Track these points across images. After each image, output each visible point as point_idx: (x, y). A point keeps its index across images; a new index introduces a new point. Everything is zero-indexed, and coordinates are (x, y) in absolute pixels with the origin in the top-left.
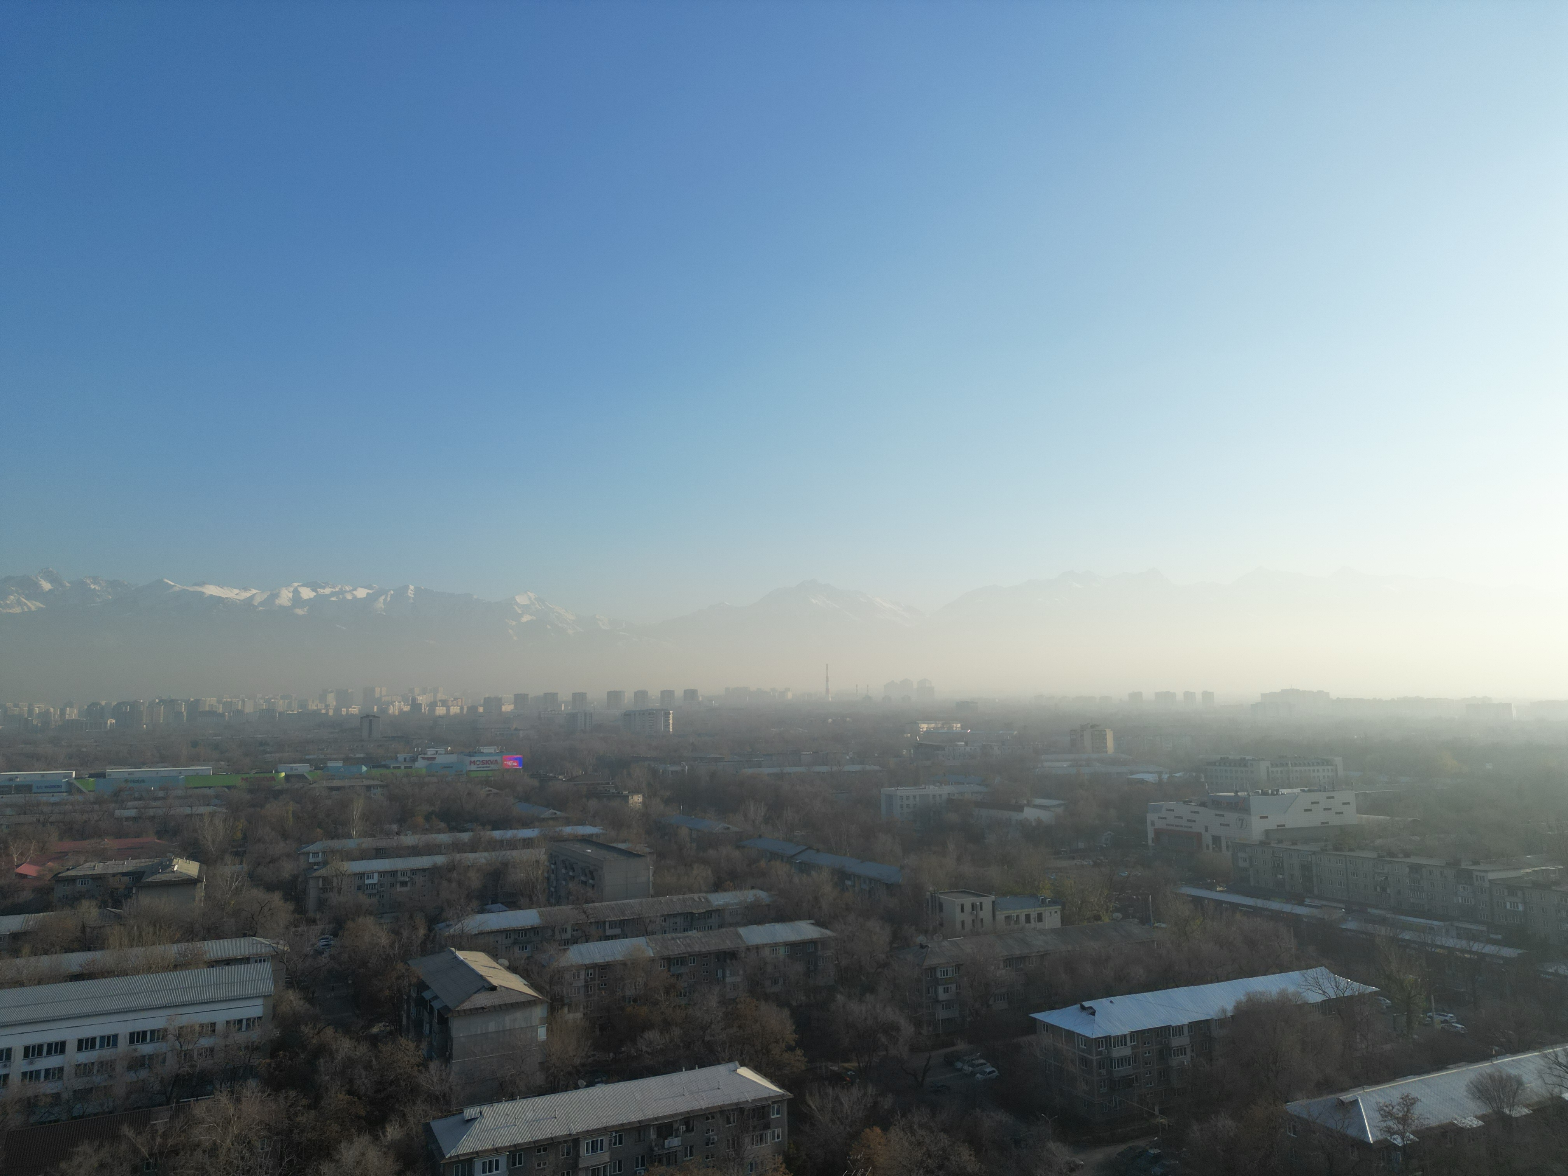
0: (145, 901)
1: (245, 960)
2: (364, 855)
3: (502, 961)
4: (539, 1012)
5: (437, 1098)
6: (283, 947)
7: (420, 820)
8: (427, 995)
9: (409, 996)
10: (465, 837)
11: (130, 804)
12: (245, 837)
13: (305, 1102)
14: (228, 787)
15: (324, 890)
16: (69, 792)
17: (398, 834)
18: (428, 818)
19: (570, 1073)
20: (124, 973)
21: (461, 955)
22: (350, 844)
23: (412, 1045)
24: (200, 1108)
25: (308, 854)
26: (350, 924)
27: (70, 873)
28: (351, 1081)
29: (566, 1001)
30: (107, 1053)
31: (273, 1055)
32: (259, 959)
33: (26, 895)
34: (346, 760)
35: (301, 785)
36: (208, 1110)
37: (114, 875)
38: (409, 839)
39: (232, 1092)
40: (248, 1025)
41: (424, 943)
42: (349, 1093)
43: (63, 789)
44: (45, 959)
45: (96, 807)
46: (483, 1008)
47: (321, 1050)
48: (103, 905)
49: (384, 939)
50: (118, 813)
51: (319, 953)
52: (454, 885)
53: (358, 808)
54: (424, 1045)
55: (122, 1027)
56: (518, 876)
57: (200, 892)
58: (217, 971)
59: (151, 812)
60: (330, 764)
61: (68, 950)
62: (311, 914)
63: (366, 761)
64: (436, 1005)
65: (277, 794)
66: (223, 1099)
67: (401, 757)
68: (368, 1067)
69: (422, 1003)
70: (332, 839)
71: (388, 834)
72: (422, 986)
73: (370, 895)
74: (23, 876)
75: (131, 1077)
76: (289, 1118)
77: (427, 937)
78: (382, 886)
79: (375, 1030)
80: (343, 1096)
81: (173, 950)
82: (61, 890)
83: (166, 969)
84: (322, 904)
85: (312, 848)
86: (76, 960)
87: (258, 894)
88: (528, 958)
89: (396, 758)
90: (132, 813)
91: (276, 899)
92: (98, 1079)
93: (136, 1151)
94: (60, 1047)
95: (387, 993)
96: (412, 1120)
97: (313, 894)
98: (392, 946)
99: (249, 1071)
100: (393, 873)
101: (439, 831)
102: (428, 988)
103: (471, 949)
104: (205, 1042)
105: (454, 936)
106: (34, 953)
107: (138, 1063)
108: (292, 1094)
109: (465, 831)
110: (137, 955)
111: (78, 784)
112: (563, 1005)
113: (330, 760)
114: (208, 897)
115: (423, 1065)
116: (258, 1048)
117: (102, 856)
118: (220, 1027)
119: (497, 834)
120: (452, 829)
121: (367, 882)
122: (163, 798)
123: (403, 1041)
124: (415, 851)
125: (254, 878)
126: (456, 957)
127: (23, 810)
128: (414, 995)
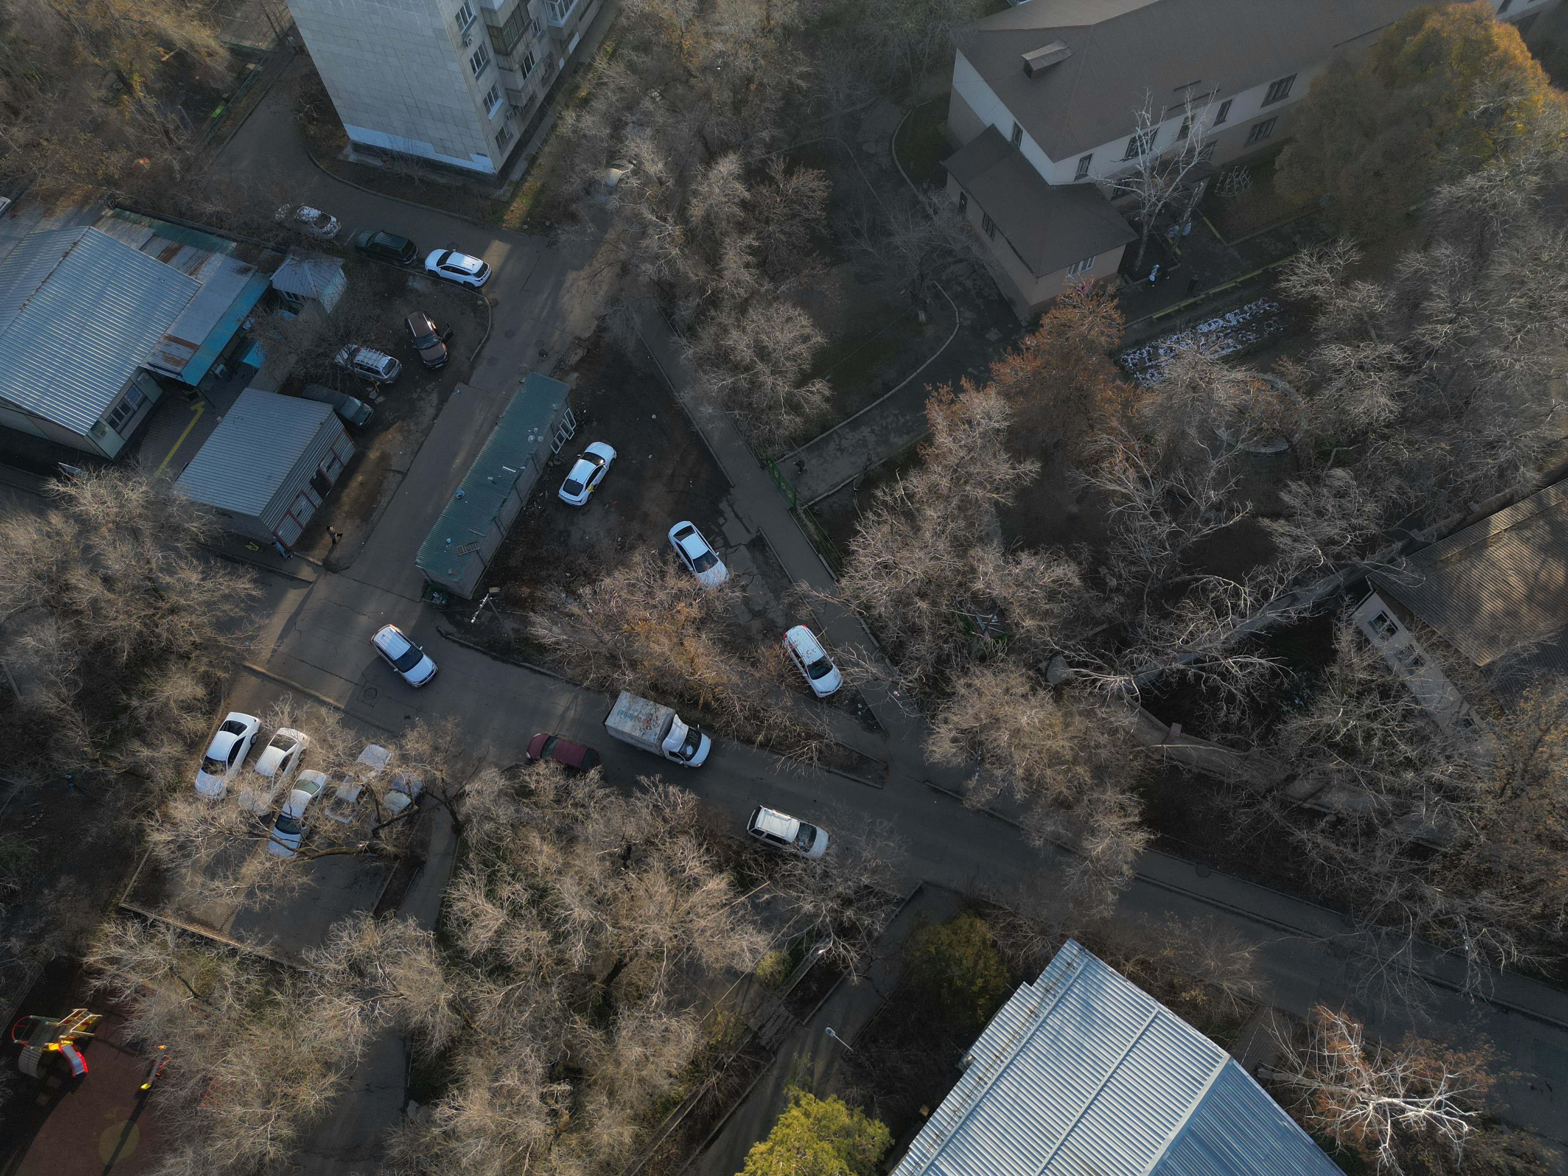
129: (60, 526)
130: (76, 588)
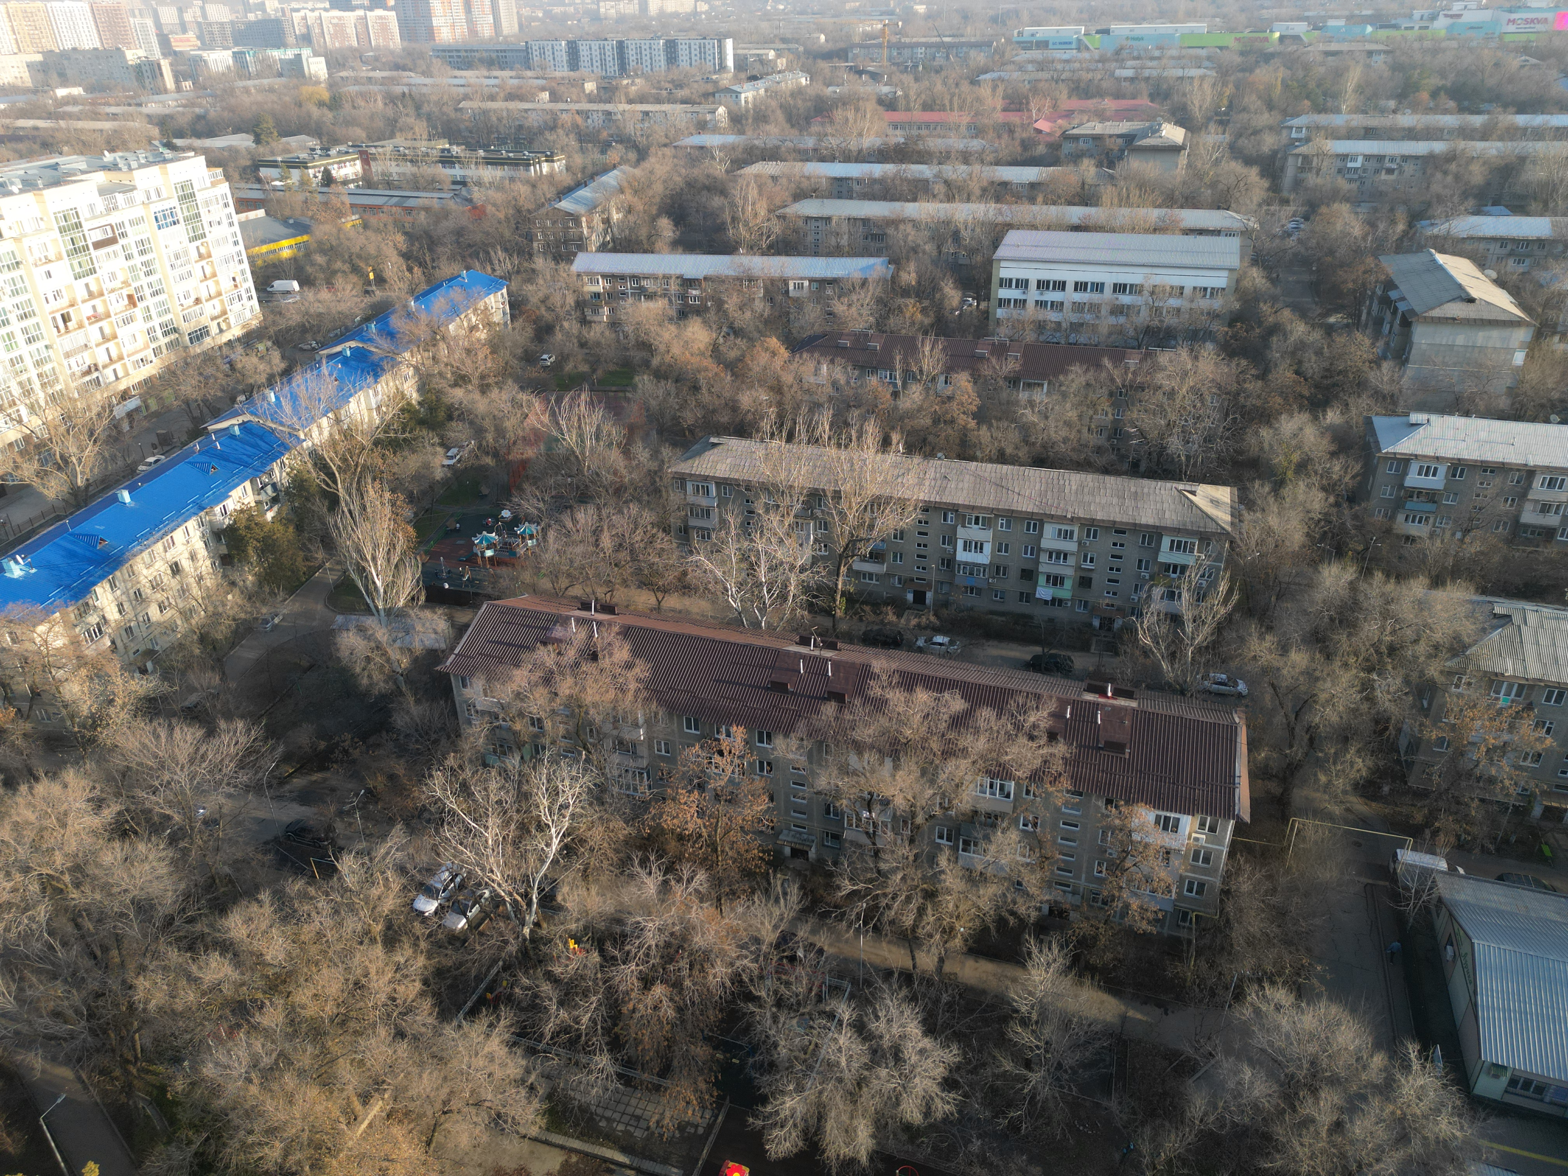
0: (1135, 164)
1: (1216, 232)
2: (1351, 134)
3: (1489, 272)
4: (1522, 335)
5: (1384, 397)
6: (1253, 224)
7: (1425, 96)
8: (1393, 295)
9: (1374, 293)
10: (1477, 120)
11: (1130, 63)
12: (1230, 106)
13: (1253, 372)
14: (1221, 48)
15: (1302, 169)
16: (1079, 49)
17: (1394, 112)
18: (1434, 94)
19: (1542, 406)
20: (1112, 230)
21: (1441, 258)
22: (1338, 121)
23: (1367, 342)
24: (1164, 358)
25: (1291, 128)
26: (1324, 209)
27: (1075, 131)
28: (1300, 362)
29: (1560, 329)
30: (1095, 297)
31: (1230, 325)
32: (1230, 233)
33: (1041, 150)
34: (1350, 18)
35: (1295, 47)
36: (1171, 361)
37: (1111, 136)
38: (1406, 119)
39: (1192, 350)
40: (1212, 294)
41: (1401, 239)
42: (1297, 373)
43: (1074, 46)
44: (1053, 208)
45: (1100, 65)
46: (1454, 319)
47: (1275, 329)
48: (1099, 165)
49: (1357, 229)
50: (1119, 73)
51: (1288, 234)
52: (1449, 179)
53: (1354, 77)
54: (1380, 344)
55: (1108, 277)
56: (1535, 174)
57: (1183, 159)
58: (1191, 239)
59: (1146, 73)
60: (1331, 23)
61: (1070, 203)
62: (1285, 194)
63: (1373, 20)
64: (1402, 307)
65: (1268, 58)
66: (1184, 354)
67: (1417, 14)
68: (1319, 353)
69: (1386, 302)
70: (1320, 112)
71: (1383, 111)
72: (1390, 285)
73: (1350, 181)
74: (1039, 131)
75: (1112, 320)
76: (1238, 383)
77: (1405, 233)
78: (1365, 171)
79: (1332, 320)
80: (1290, 375)
81: (1154, 214)
82: (1068, 148)
83: (1147, 231)
84: (1298, 184)
85: (1296, 122)
86: (1076, 213)
87: (1236, 167)
88: (1523, 274)
89: (1410, 16)
90: (1129, 73)
91: (1253, 174)
92: (1088, 317)
93: (1112, 380)
94: (1061, 286)
95: (1350, 285)
96: (1354, 411)
97: (1290, 172)
98: (1364, 238)
99: (1207, 335)
100: (1380, 158)
101: (1446, 112)
102: (1395, 287)
103: (1454, 254)
104: (1174, 302)
105: (1437, 237)
106: (1045, 203)
107: (1118, 310)
108: (1244, 362)
109: (1479, 112)
110: (1124, 214)
111: (1085, 40)
112: (1554, 333)
113: (1332, 17)
114: (1189, 165)
115: (1376, 362)
116: (1218, 316)
117: (1102, 116)
118: (1187, 291)
119: (1521, 120)
120: (1461, 110)
121: (1350, 165)
122: (1159, 58)
123: (1359, 336)
124: (1411, 134)
125: (1235, 151)
126: (1434, 261)
127: (1042, 66)
128: (1379, 292)
129: (1372, 1066)
130: (1317, 1099)
